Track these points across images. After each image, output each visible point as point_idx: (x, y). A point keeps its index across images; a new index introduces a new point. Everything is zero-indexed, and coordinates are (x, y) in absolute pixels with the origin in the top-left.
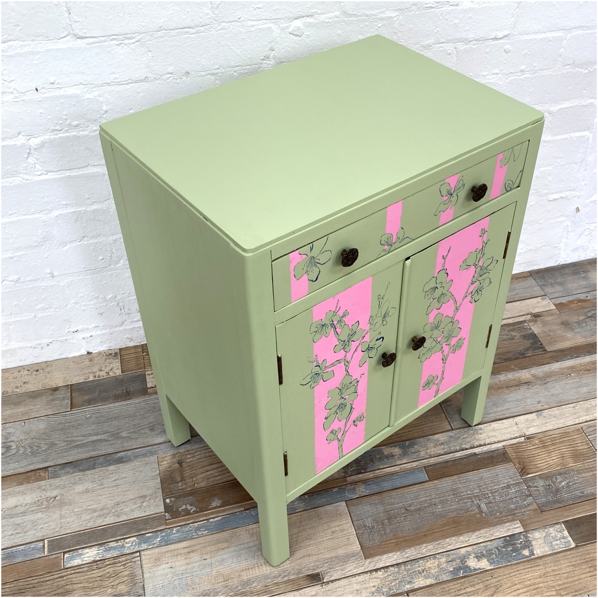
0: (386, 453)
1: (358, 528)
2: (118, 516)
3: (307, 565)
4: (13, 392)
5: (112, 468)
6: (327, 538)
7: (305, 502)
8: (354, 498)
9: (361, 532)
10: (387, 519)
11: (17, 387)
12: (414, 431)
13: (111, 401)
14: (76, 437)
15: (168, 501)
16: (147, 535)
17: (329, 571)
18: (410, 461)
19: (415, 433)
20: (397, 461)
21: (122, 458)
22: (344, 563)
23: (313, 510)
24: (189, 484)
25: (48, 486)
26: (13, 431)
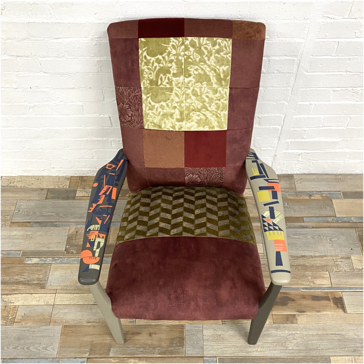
2: (48, 248)
4: (27, 187)
5: (52, 228)
11: (29, 185)
13: (61, 199)
14: (44, 212)
15: (67, 246)
16: (56, 258)
21: (57, 225)
24: (77, 242)
25: (28, 230)
26: (23, 204)
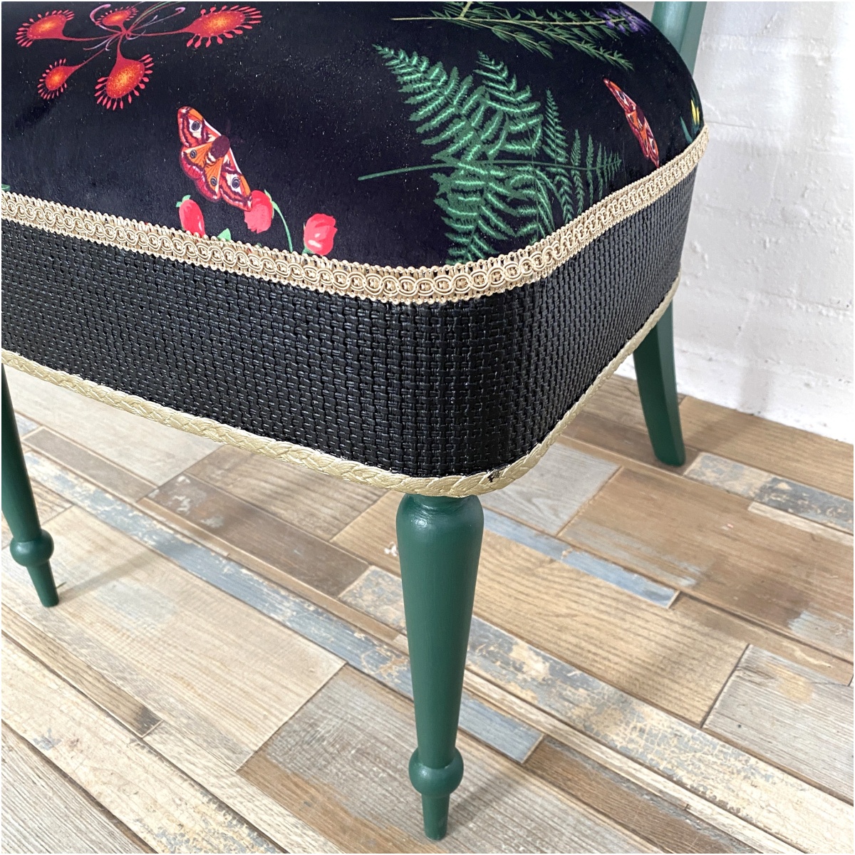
0: (513, 655)
1: (300, 719)
3: (166, 693)
6: (243, 686)
7: (297, 614)
8: (366, 671)
9: (296, 727)
10: (357, 752)
12: (616, 667)
17: (173, 732)
18: (535, 703)
19: (614, 669)
20: (513, 684)
22: (205, 745)
23: (290, 632)
